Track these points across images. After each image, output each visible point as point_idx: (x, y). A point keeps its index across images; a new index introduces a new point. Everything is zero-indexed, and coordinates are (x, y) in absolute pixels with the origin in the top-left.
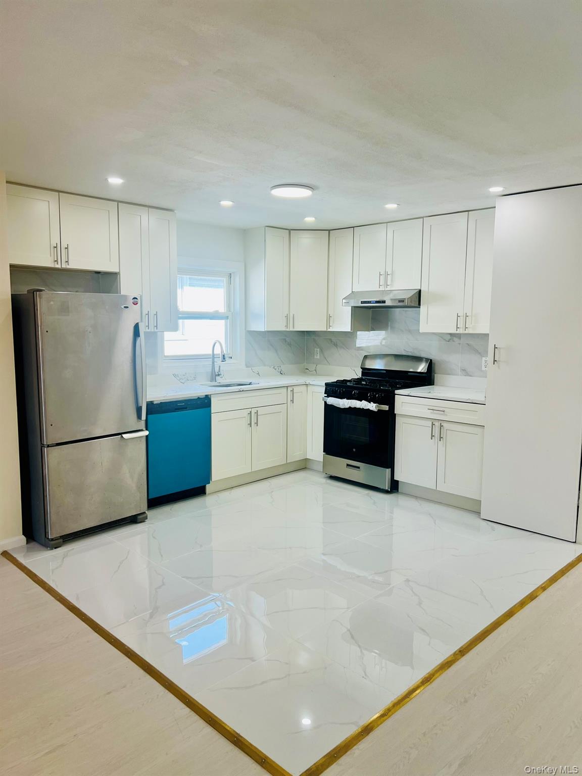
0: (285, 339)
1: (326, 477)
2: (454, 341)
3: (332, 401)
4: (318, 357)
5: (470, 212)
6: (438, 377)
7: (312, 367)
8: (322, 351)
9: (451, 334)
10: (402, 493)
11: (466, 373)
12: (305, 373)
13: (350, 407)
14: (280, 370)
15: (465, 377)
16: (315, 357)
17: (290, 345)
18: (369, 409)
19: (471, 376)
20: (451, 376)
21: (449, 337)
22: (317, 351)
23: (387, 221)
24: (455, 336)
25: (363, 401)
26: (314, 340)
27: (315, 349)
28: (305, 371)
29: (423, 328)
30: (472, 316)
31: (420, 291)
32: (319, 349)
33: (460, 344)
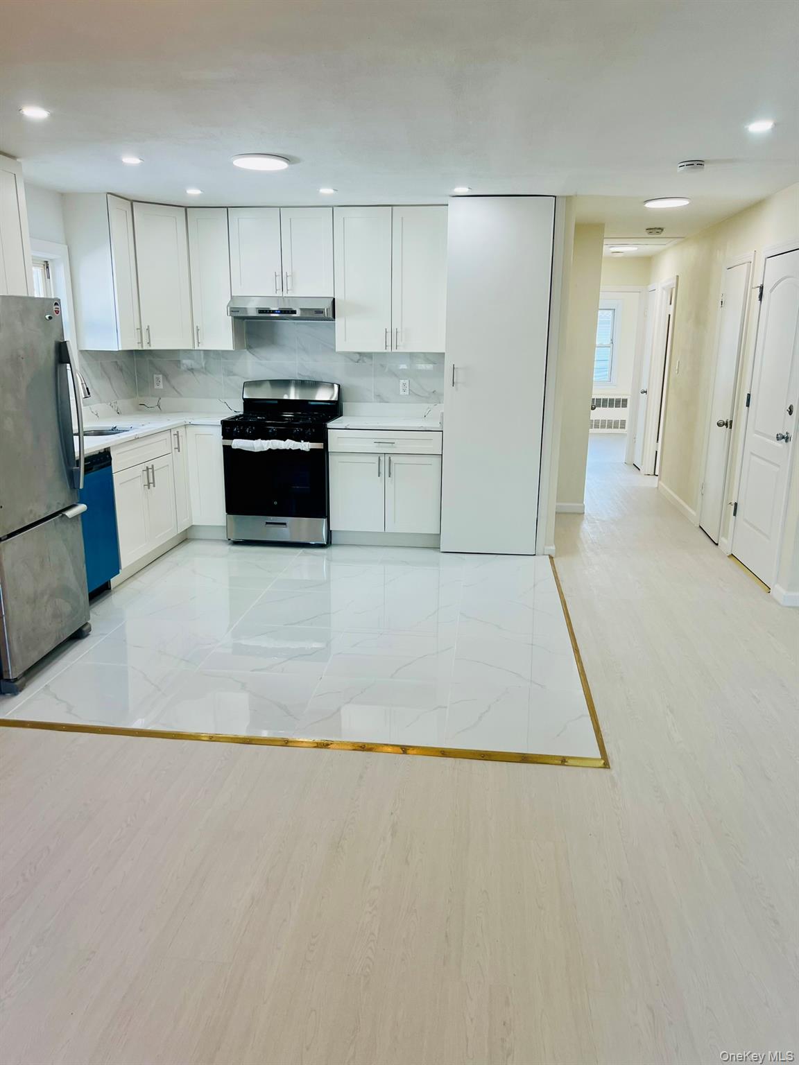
0: (116, 362)
1: (230, 544)
2: (364, 362)
3: (237, 444)
4: (161, 386)
5: (394, 208)
6: (346, 406)
7: (152, 402)
8: (166, 377)
9: (359, 353)
10: (336, 545)
11: (380, 398)
12: (140, 410)
13: (270, 449)
14: (116, 409)
15: (379, 404)
16: (156, 387)
17: (121, 370)
18: (299, 449)
19: (387, 402)
20: (362, 404)
21: (358, 357)
22: (158, 379)
23: (282, 205)
24: (366, 356)
25: (288, 440)
26: (151, 362)
27: (155, 376)
28: (141, 408)
29: (341, 346)
30: (402, 332)
31: (334, 299)
32: (161, 376)
33: (371, 365)
